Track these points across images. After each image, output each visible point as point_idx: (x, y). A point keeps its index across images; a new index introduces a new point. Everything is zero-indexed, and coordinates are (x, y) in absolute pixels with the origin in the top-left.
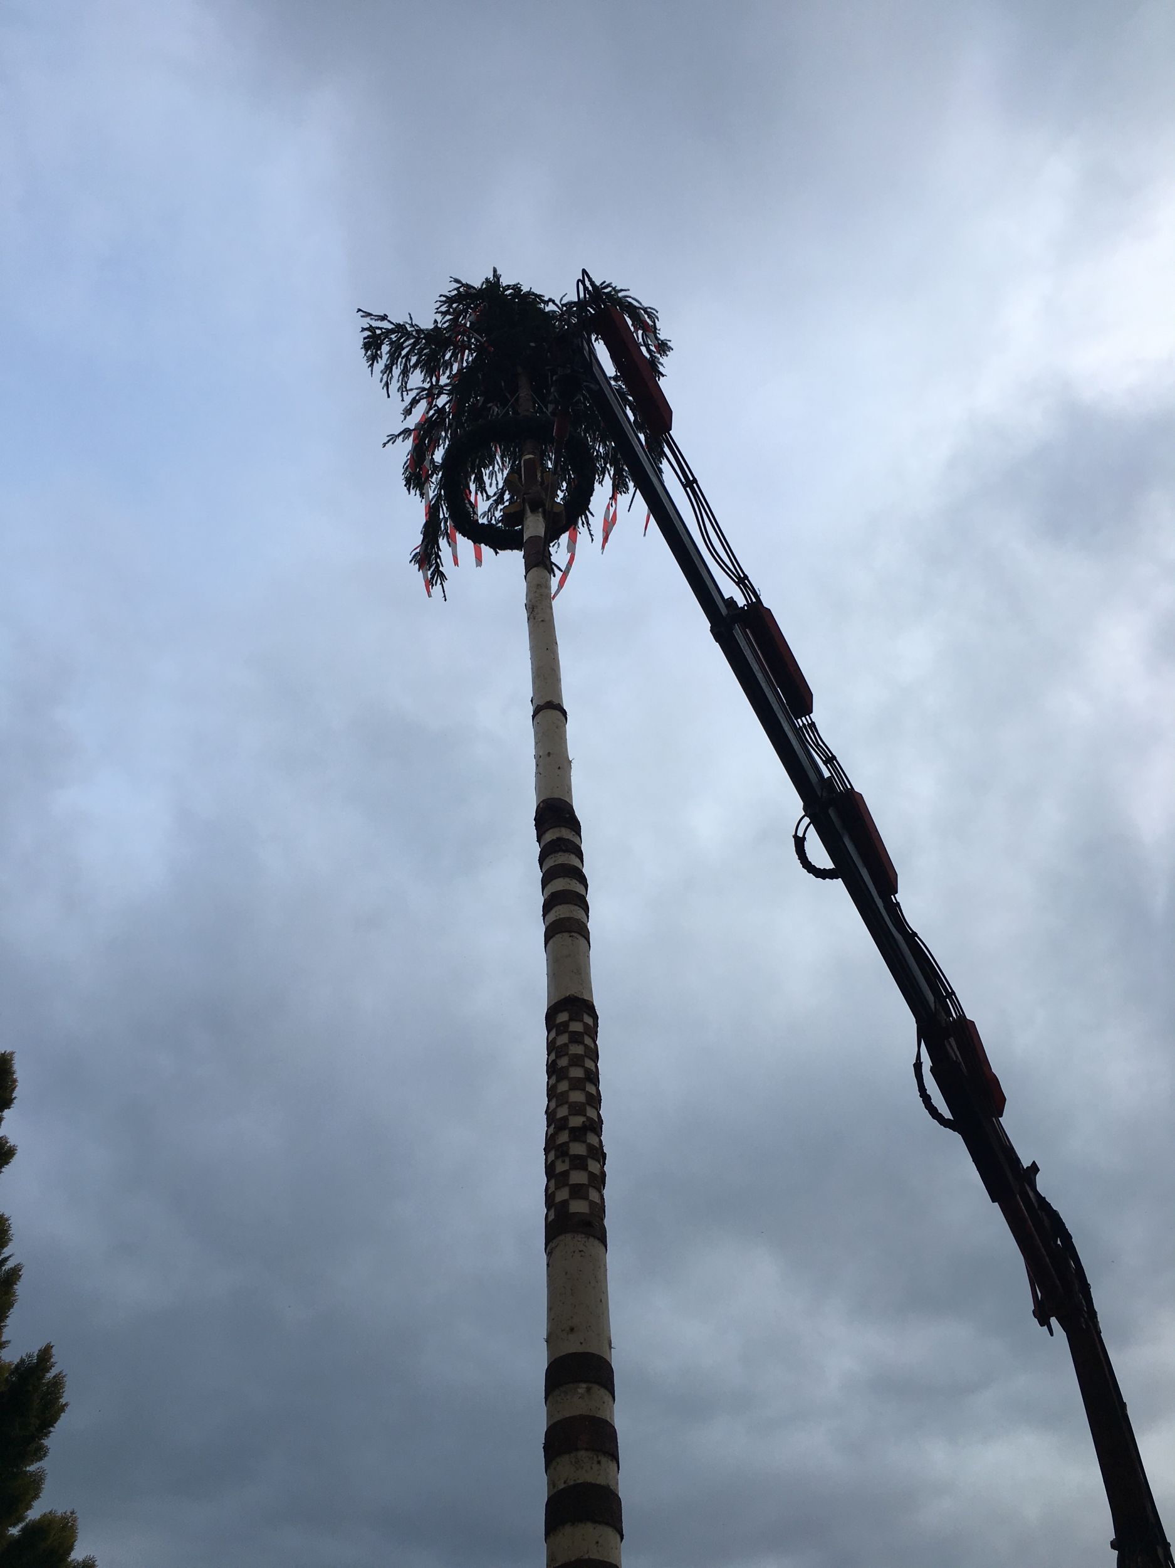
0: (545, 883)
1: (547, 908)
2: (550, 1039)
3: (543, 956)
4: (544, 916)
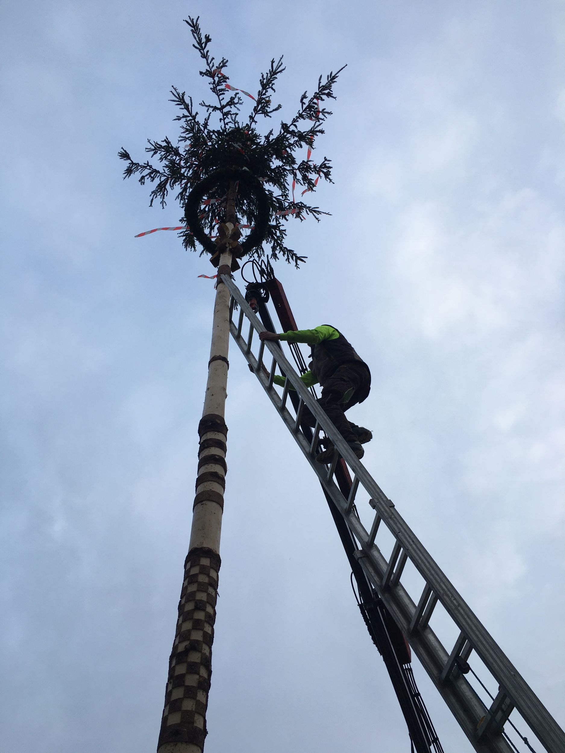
0: (200, 466)
1: (199, 482)
2: (184, 586)
3: (192, 514)
4: (197, 487)
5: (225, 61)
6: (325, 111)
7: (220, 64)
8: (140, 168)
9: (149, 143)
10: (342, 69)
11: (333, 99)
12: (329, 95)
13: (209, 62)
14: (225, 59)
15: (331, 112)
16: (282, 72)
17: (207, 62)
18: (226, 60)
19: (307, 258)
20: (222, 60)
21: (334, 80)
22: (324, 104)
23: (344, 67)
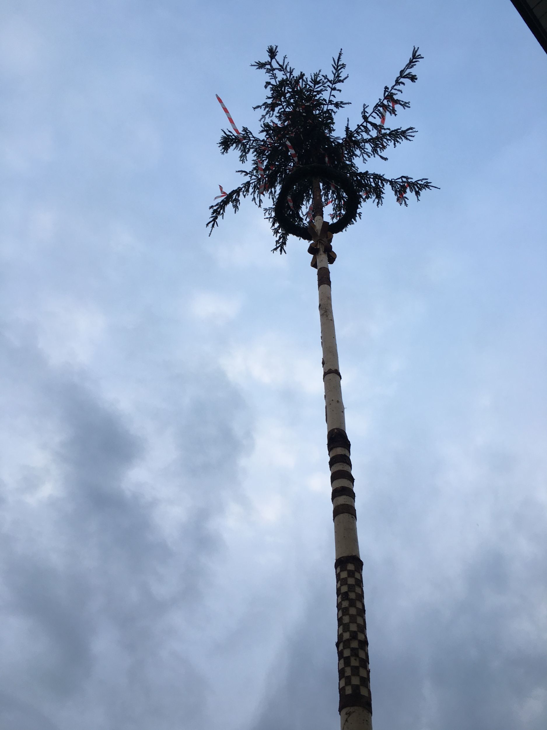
5: (407, 105)
6: (406, 200)
7: (403, 102)
8: (271, 73)
9: (284, 58)
10: (435, 187)
11: (417, 199)
12: (417, 193)
13: (395, 87)
14: (409, 104)
15: (407, 205)
16: (408, 140)
17: (394, 86)
18: (409, 106)
19: (286, 253)
20: (407, 102)
21: (426, 188)
22: (410, 194)
23: (437, 188)
